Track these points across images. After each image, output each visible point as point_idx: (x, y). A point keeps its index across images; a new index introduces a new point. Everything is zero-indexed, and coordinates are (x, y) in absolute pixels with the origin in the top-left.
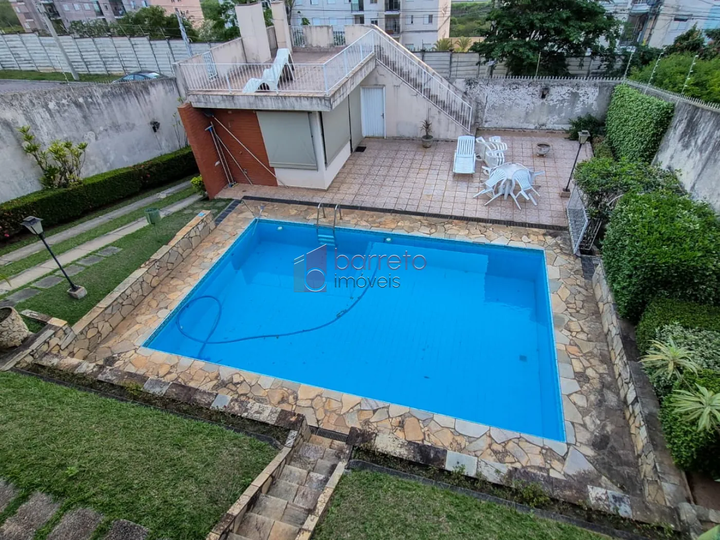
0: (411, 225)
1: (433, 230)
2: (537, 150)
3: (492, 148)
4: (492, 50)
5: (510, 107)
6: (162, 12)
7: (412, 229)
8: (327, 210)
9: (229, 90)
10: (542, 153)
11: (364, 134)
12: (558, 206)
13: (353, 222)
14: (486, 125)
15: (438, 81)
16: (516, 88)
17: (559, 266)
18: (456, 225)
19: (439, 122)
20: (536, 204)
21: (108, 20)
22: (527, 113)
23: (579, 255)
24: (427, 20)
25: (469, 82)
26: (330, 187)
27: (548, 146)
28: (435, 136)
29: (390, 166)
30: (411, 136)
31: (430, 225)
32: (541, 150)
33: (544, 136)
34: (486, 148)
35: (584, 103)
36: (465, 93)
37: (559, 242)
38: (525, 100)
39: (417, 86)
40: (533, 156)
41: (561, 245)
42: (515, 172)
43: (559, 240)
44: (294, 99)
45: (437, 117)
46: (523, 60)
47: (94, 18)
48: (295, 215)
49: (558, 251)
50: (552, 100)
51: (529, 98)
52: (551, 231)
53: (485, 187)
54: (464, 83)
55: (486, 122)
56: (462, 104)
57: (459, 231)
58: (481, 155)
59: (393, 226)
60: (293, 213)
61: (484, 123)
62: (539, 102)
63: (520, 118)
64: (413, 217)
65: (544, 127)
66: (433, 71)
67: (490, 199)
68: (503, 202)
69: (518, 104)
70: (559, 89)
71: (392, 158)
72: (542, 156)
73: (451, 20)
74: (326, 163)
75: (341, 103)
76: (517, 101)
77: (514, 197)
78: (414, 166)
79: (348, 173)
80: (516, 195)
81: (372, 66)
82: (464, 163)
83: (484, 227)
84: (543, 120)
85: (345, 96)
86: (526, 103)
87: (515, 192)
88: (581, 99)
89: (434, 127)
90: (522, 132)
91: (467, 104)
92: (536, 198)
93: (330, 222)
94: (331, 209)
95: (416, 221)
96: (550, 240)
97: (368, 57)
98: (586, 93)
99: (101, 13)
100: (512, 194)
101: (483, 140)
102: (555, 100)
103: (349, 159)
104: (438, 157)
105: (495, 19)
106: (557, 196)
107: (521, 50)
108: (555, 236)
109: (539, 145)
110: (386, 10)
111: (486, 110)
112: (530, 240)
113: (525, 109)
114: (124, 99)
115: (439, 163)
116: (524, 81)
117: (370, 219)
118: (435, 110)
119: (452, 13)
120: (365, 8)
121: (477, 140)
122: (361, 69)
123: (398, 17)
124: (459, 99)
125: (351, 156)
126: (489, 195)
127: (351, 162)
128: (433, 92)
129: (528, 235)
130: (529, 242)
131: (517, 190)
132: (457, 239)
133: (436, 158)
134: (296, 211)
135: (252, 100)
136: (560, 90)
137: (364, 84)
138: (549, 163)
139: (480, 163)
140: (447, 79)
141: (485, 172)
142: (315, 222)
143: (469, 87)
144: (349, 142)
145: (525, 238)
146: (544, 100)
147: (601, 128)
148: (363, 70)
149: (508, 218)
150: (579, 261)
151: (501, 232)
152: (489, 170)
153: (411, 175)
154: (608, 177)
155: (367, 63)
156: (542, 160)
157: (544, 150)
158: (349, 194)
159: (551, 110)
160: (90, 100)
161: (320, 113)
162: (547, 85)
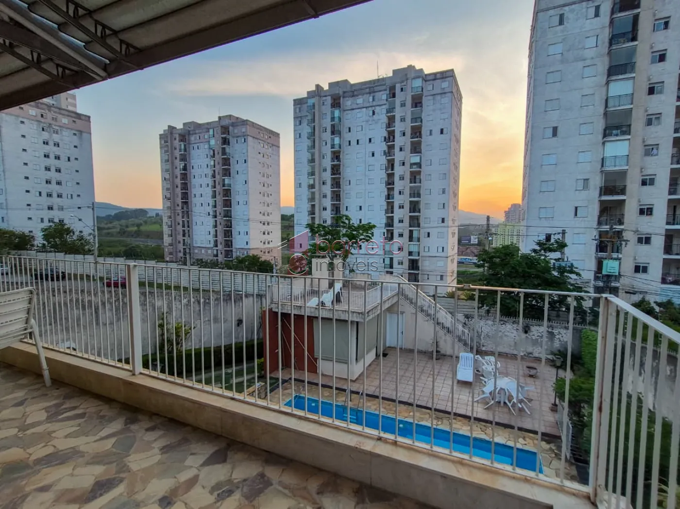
0: (422, 416)
1: (440, 423)
2: (527, 371)
3: (488, 364)
4: (486, 300)
5: (501, 337)
6: (259, 258)
7: (422, 419)
8: (354, 396)
9: (300, 303)
10: (531, 374)
11: (388, 345)
12: (550, 417)
13: (374, 407)
14: (484, 349)
15: (444, 313)
16: (504, 324)
17: (556, 469)
18: (460, 421)
19: (445, 341)
20: (529, 413)
21: (219, 260)
22: (515, 343)
23: (573, 461)
24: (439, 278)
25: (467, 317)
26: (357, 379)
27: (535, 369)
28: (442, 352)
29: (406, 370)
30: (423, 350)
31: (438, 418)
32: (530, 371)
33: (532, 362)
34: (483, 364)
35: (560, 341)
36: (465, 323)
37: (554, 448)
38: (512, 333)
39: (428, 315)
40: (524, 376)
41: (555, 451)
42: (507, 383)
43: (553, 446)
44: (341, 312)
45: (443, 338)
46: (510, 309)
47: (211, 258)
48: (328, 396)
49: (554, 455)
50: (534, 335)
51: (515, 332)
52: (547, 438)
53: (483, 392)
54: (464, 317)
55: (483, 346)
56: (462, 331)
57: (463, 426)
58: (480, 370)
59: (406, 415)
60: (326, 395)
61: (481, 347)
62: (524, 336)
63: (511, 346)
64: (424, 410)
65: (531, 355)
66: (440, 307)
67: (489, 403)
68: (500, 408)
69: (506, 335)
70: (537, 328)
71: (408, 364)
72: (531, 376)
73: (458, 280)
74: (357, 359)
75: (373, 318)
76: (506, 333)
77: (510, 405)
78: (425, 371)
79: (373, 371)
80: (510, 403)
81: (395, 300)
82: (465, 373)
83: (485, 426)
84: (530, 350)
85: (376, 314)
86: (514, 335)
87: (510, 401)
88: (557, 337)
89: (442, 344)
90: (514, 357)
91: (466, 331)
92: (529, 408)
93: (354, 405)
94: (356, 395)
95: (425, 414)
96: (544, 444)
97: (393, 293)
98: (559, 333)
99: (217, 256)
100: (507, 401)
101: (480, 358)
102: (536, 336)
103: (374, 361)
104: (446, 367)
105: (486, 280)
106: (548, 410)
107: (508, 301)
108: (548, 442)
109: (528, 367)
110: (409, 269)
111: (482, 337)
112: (525, 443)
113: (513, 340)
114: (227, 303)
115: (446, 372)
116: (508, 320)
117: (387, 407)
118: (441, 333)
119: (458, 277)
120: (394, 267)
121: (476, 356)
122: (388, 300)
123: (418, 274)
124: (460, 327)
125: (376, 358)
126: (488, 400)
127: (375, 363)
128: (441, 320)
129: (524, 438)
130: (526, 444)
131: (510, 398)
132: (461, 432)
133: (443, 368)
134: (328, 394)
135: (313, 310)
136: (539, 330)
137: (390, 310)
138: (538, 382)
139: (479, 374)
140: (451, 313)
141: (483, 382)
142: (343, 404)
143: (466, 320)
144: (375, 349)
145: (521, 440)
146: (527, 335)
147: (580, 361)
148: (390, 300)
149: (505, 422)
150: (574, 468)
151: (501, 432)
152: (486, 380)
153: (423, 377)
154: (581, 390)
155: (393, 296)
156: (532, 379)
157: (533, 372)
158: (373, 386)
159: (535, 343)
160: (207, 301)
161: (357, 323)
162: (527, 324)
